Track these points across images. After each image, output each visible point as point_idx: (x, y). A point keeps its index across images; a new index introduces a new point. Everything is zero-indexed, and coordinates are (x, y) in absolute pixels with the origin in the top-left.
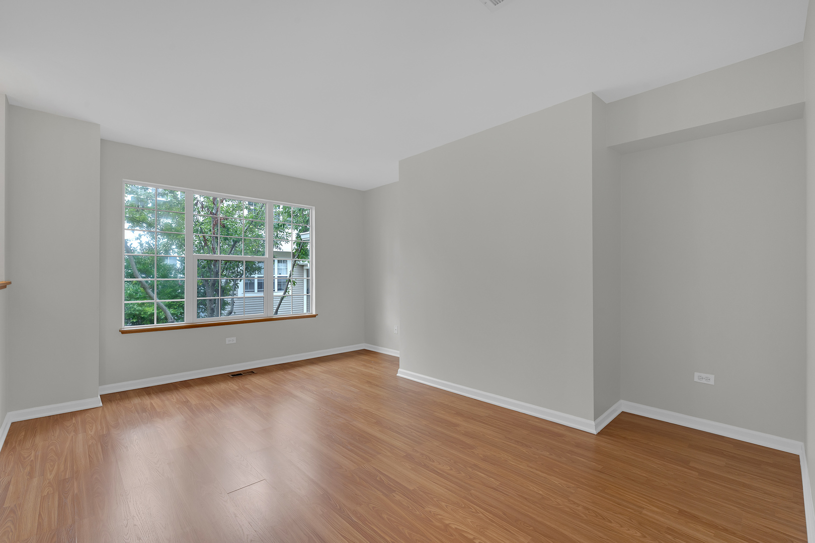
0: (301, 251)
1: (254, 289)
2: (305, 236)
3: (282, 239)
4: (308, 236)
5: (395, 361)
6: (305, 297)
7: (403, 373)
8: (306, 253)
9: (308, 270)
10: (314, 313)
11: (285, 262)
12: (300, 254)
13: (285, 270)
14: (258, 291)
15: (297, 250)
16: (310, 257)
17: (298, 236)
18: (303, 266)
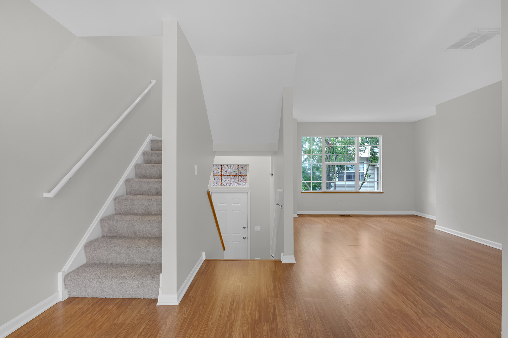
0: (374, 158)
1: (344, 179)
2: (375, 150)
3: (361, 151)
4: (378, 150)
5: (434, 222)
6: (376, 183)
7: (437, 227)
8: (376, 158)
9: (377, 168)
10: (381, 191)
11: (363, 164)
12: (373, 159)
13: (364, 168)
14: (346, 181)
15: (371, 157)
16: (379, 161)
17: (372, 150)
18: (374, 166)
